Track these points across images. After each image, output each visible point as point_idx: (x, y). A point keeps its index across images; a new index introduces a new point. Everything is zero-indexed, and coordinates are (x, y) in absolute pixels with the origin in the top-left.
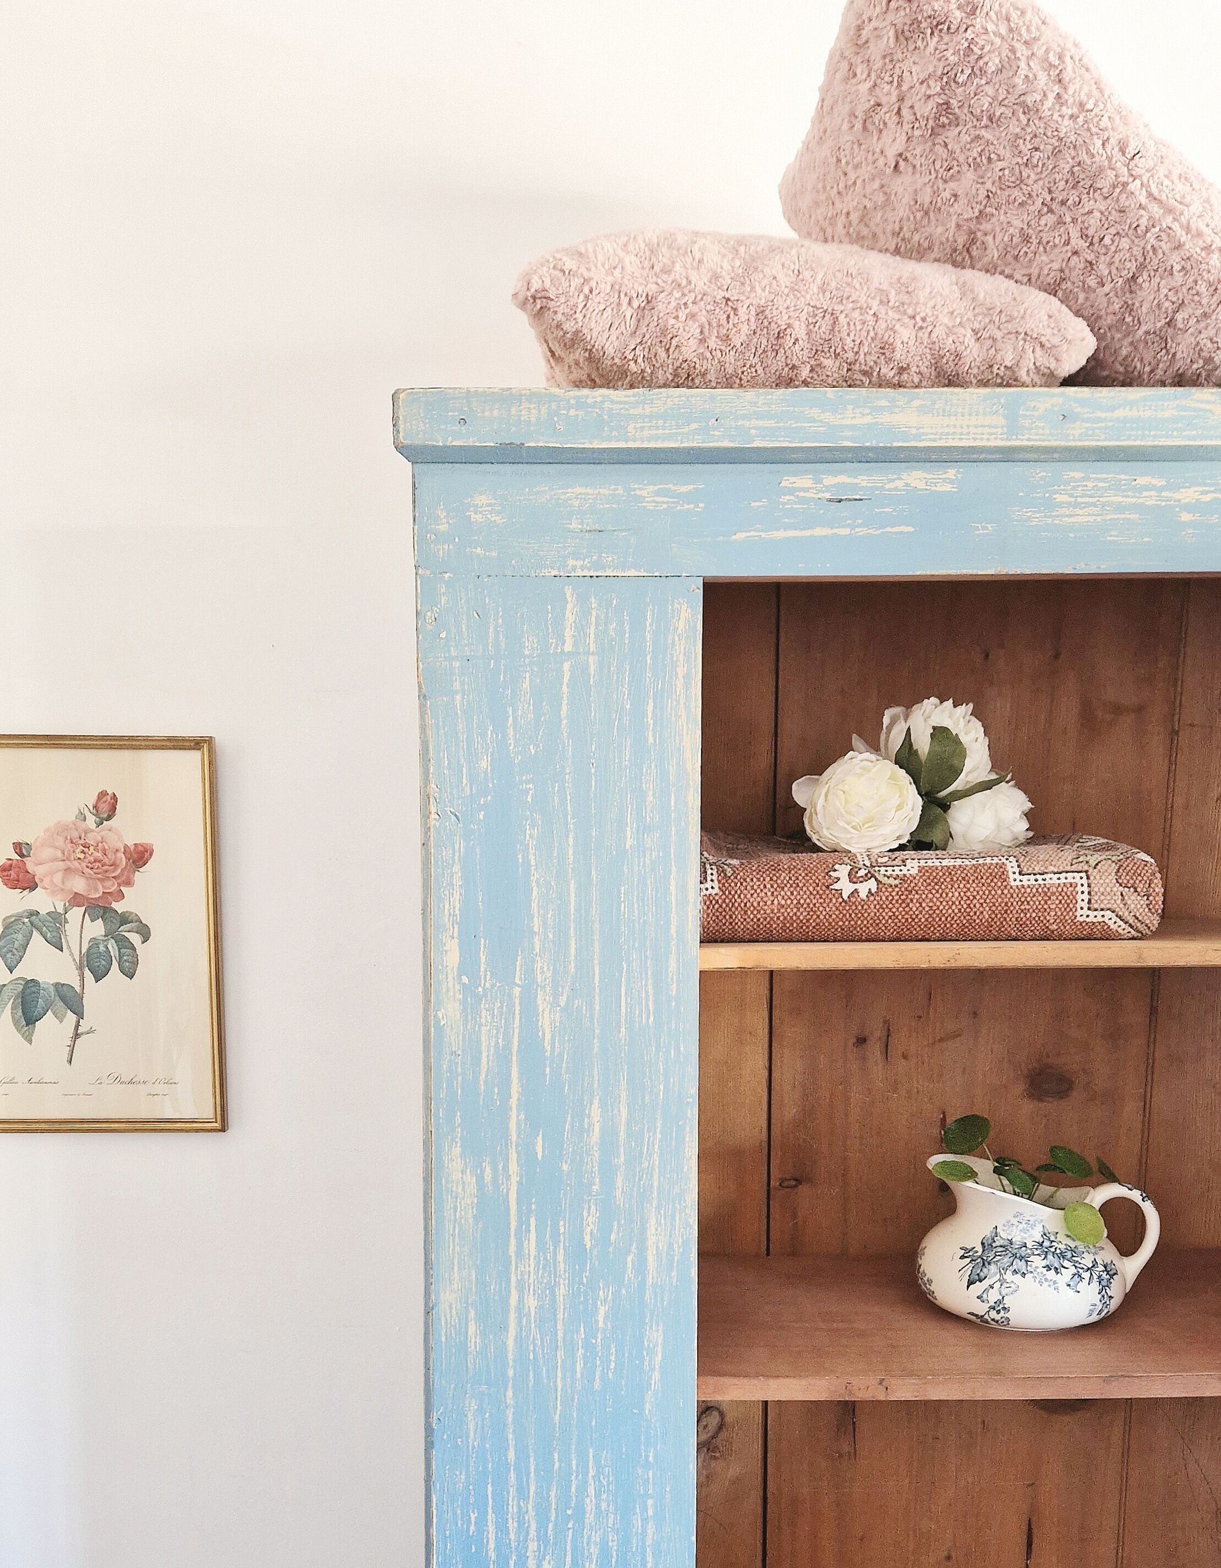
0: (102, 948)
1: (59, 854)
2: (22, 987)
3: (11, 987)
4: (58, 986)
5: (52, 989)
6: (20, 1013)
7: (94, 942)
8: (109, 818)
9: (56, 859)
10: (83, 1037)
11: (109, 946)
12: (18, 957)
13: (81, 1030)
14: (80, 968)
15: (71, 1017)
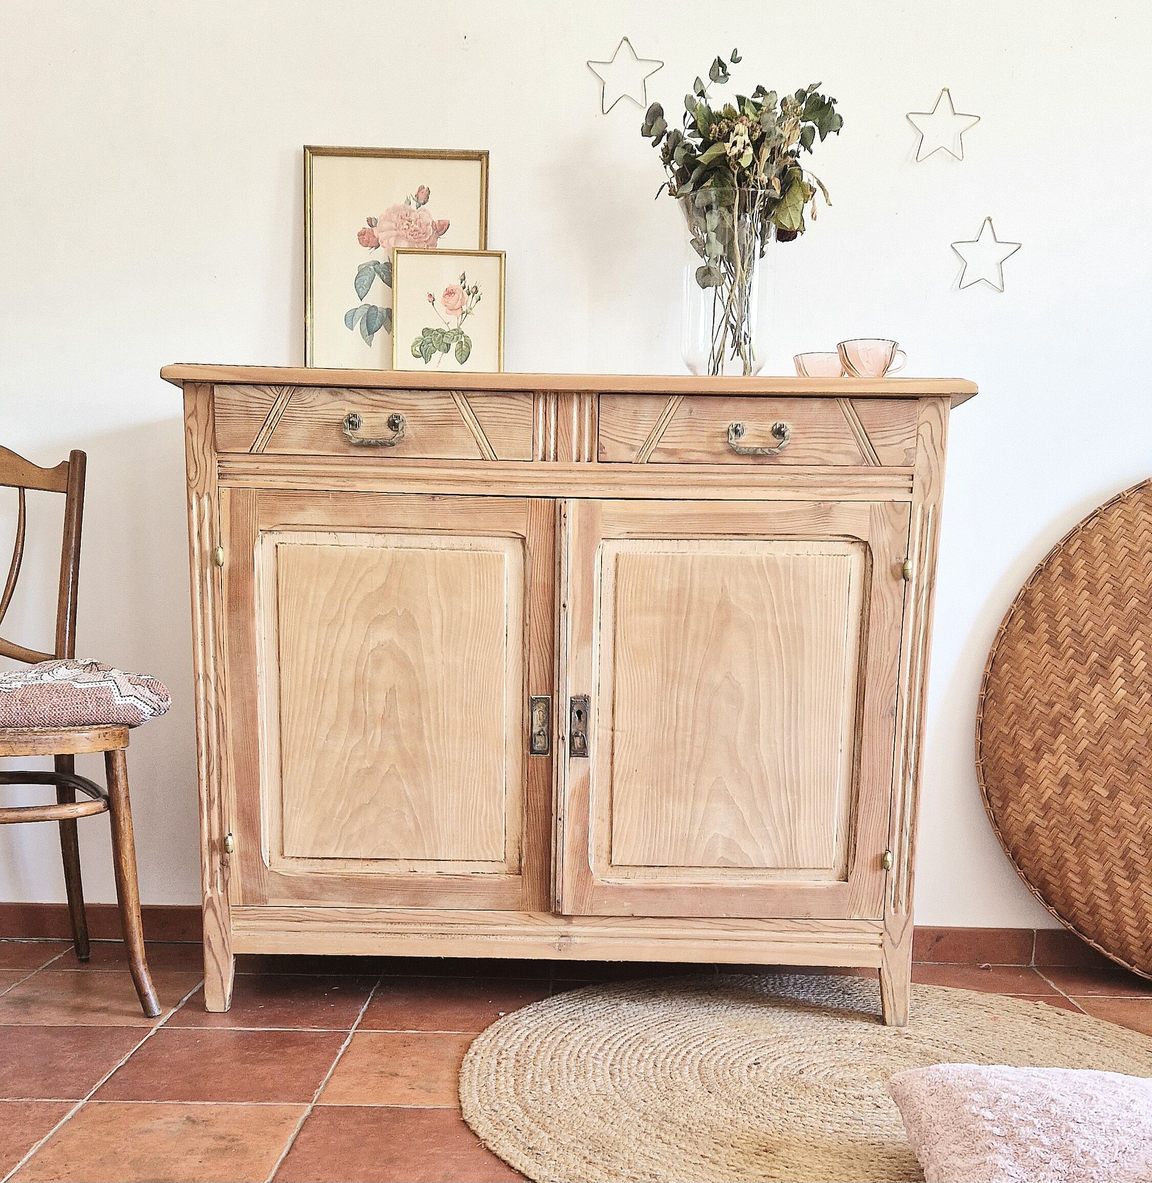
1: (394, 225)
2: (367, 309)
3: (361, 309)
6: (365, 327)
8: (424, 203)
9: (391, 229)
12: (365, 291)
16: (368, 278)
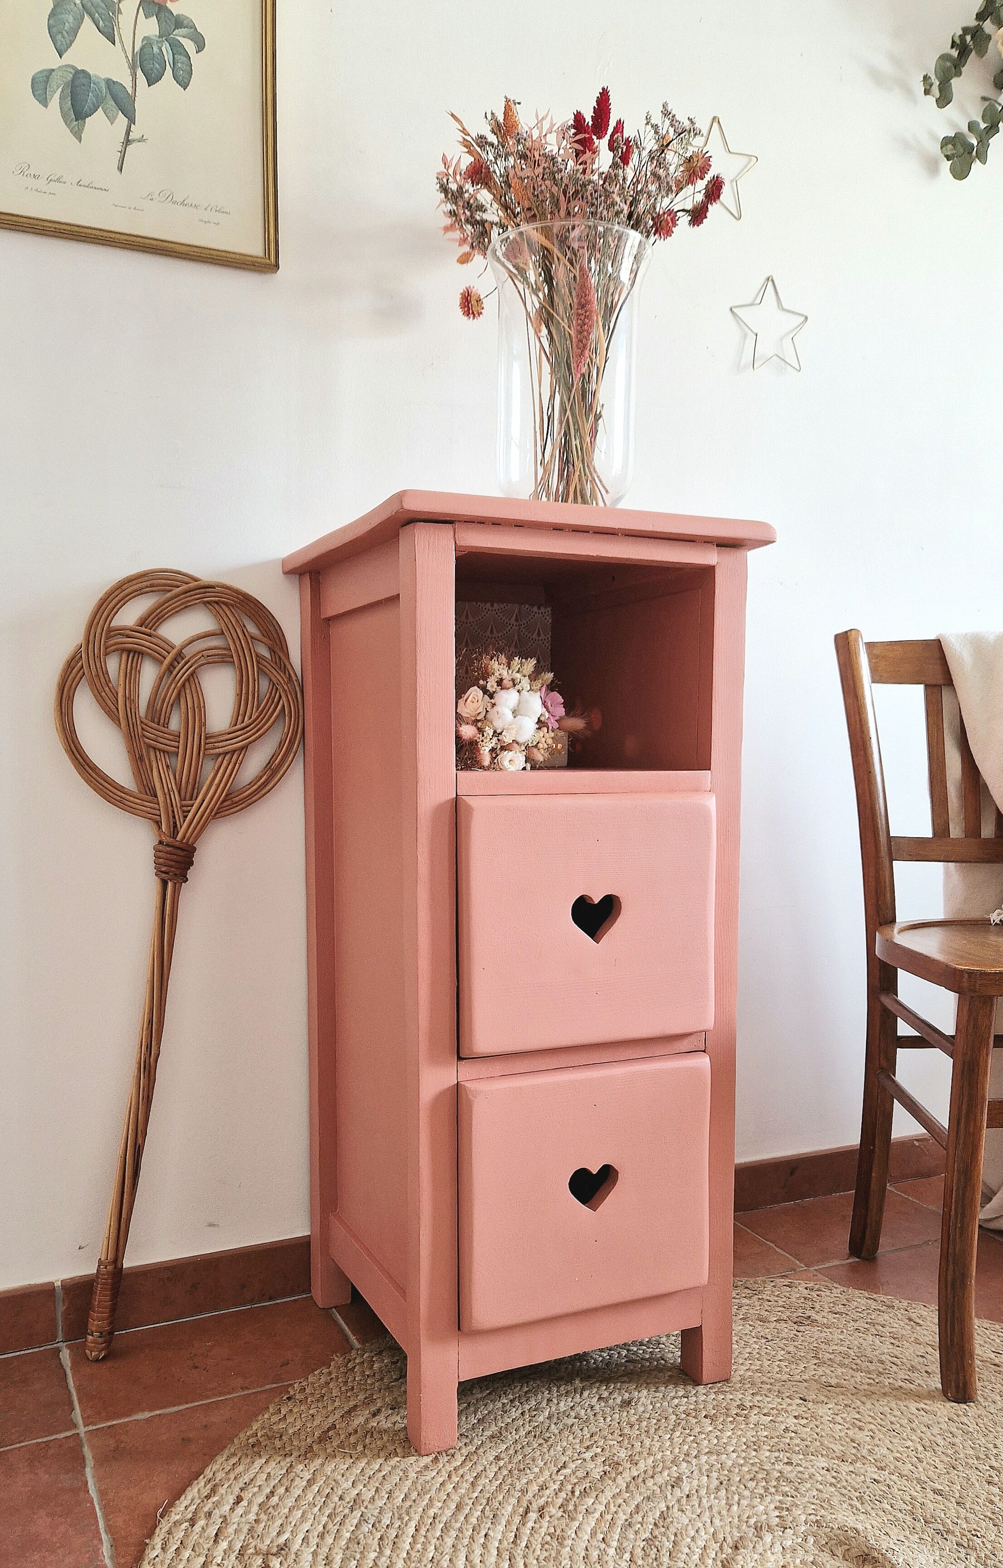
0: (155, 50)
2: (71, 75)
3: (60, 74)
4: (109, 83)
5: (103, 85)
6: (69, 106)
7: (148, 42)
10: (135, 145)
11: (164, 49)
12: (68, 41)
13: (132, 136)
14: (133, 68)
15: (122, 120)
16: (71, 19)
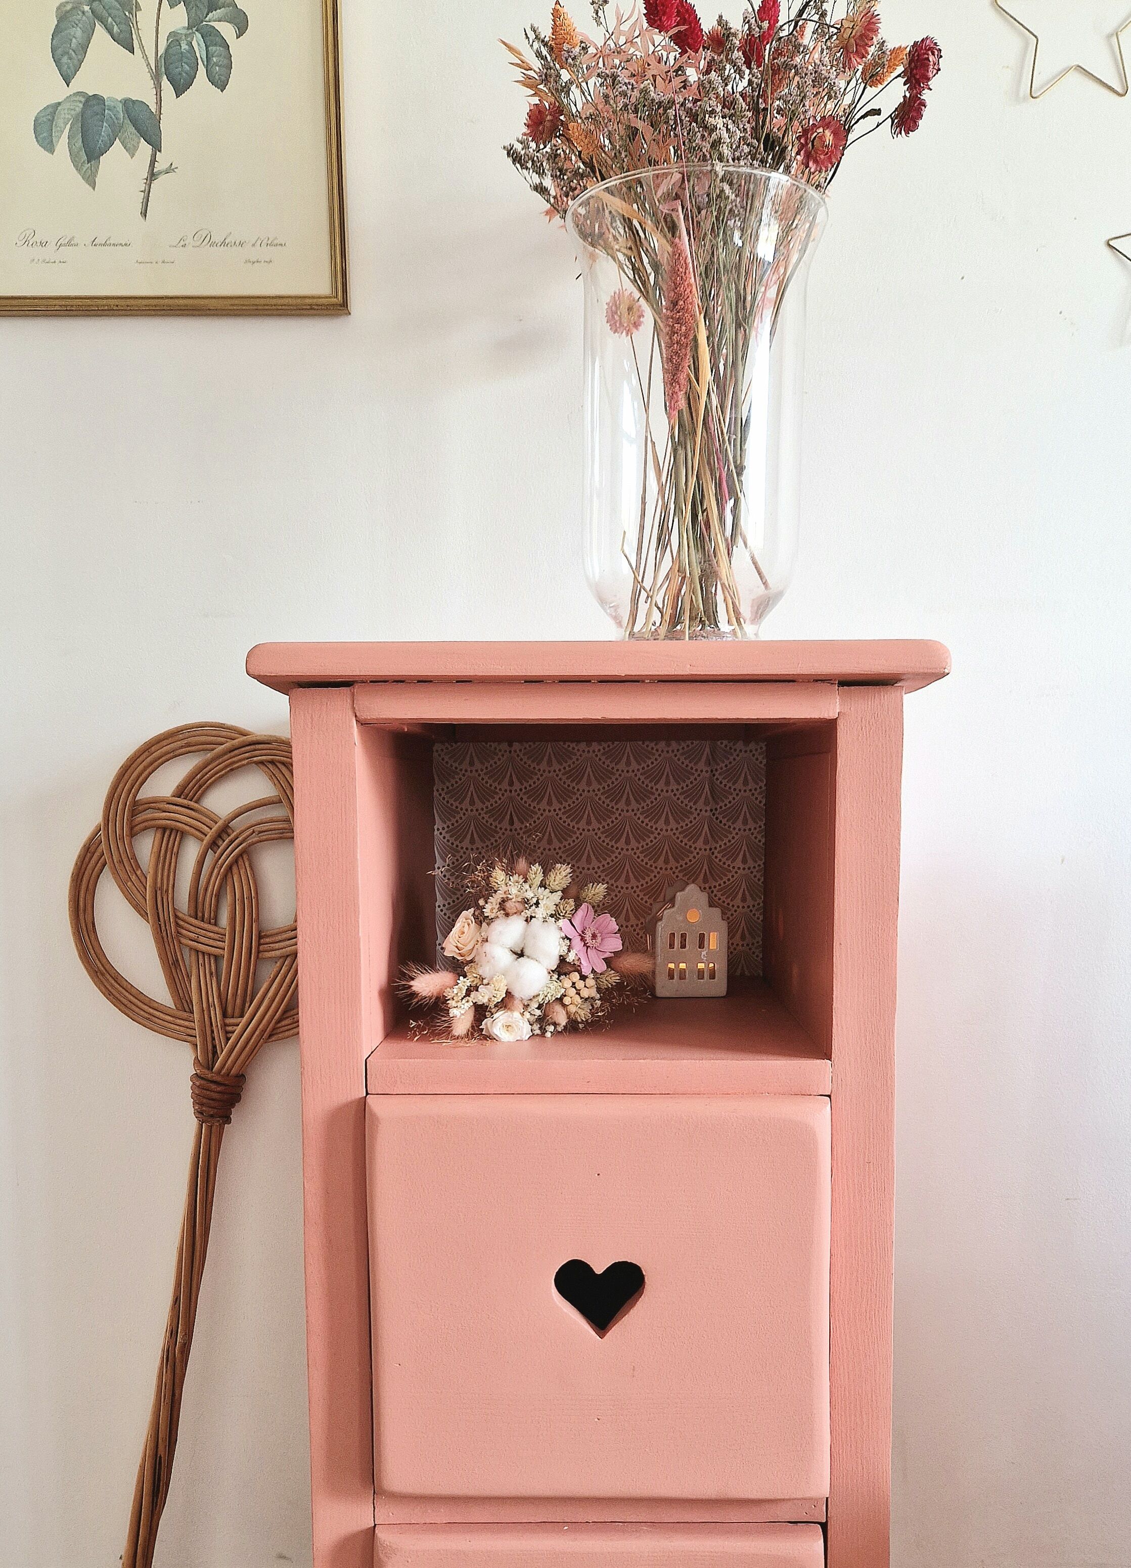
0: (184, 46)
2: (81, 105)
3: (67, 106)
4: (128, 104)
5: (120, 107)
6: (79, 143)
7: (175, 39)
10: (162, 178)
11: (194, 43)
12: (76, 62)
13: (158, 167)
14: (157, 78)
15: (145, 149)
16: (79, 33)
